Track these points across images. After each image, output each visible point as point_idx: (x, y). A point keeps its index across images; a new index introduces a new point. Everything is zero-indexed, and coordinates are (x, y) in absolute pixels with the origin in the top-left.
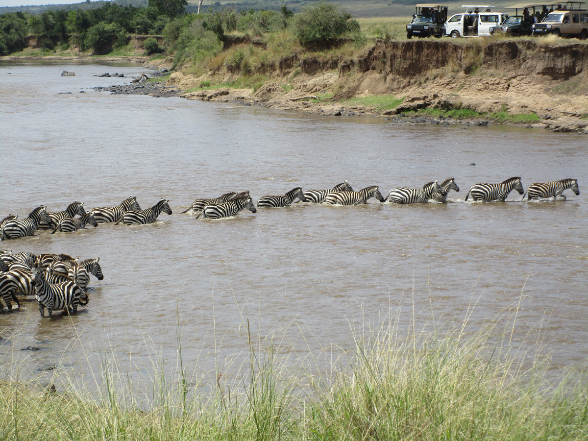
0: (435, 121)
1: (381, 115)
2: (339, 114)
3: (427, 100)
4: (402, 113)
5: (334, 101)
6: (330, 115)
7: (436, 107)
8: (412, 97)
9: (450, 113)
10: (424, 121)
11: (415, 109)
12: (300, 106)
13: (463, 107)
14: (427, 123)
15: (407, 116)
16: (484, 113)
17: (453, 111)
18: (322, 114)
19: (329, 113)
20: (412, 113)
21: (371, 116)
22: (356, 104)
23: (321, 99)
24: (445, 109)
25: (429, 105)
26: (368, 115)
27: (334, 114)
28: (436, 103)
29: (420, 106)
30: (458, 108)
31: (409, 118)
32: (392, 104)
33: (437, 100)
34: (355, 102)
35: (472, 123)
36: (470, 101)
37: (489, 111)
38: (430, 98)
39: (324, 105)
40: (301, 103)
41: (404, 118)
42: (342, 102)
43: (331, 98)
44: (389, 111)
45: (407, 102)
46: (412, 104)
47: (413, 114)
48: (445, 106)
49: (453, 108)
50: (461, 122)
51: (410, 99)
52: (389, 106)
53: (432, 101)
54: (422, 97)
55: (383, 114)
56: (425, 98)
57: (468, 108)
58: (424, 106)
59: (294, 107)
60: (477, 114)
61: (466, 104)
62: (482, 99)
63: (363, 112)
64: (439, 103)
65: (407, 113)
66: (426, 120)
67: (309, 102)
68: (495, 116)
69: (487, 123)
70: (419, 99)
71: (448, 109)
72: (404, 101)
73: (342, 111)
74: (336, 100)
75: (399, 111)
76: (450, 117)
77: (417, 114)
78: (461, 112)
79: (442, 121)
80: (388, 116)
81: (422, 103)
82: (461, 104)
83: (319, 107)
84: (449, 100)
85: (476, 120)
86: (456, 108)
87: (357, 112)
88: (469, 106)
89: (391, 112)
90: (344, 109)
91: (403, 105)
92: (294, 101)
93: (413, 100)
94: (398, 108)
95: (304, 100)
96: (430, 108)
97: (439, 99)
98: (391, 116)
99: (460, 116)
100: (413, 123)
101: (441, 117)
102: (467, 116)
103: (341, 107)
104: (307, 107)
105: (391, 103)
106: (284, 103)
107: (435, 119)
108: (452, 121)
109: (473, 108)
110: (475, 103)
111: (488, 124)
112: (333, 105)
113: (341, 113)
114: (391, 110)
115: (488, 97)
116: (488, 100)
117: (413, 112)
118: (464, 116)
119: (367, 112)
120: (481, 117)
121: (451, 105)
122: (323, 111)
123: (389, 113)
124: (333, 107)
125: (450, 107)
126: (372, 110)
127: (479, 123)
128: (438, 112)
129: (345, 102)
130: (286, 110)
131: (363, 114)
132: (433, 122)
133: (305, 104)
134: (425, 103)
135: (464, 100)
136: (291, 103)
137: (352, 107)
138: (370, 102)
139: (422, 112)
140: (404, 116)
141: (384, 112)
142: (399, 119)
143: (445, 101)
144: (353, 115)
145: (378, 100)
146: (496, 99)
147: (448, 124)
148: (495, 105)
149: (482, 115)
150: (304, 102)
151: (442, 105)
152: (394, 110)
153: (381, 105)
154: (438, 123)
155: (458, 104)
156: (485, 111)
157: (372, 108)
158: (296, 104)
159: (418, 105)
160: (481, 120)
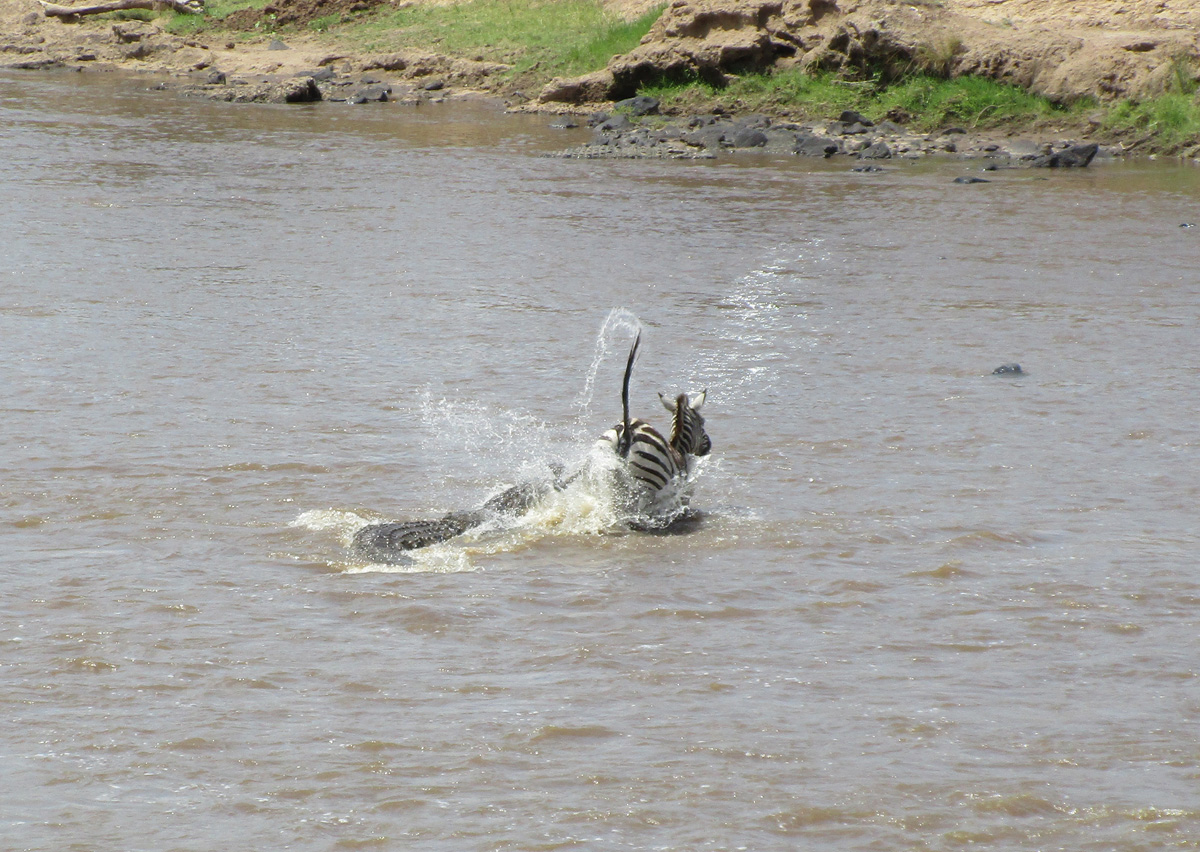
0: (815, 141)
1: (533, 105)
2: (308, 95)
3: (775, 24)
4: (642, 94)
5: (282, 22)
6: (262, 97)
7: (824, 66)
8: (698, 10)
9: (895, 97)
10: (759, 140)
11: (713, 73)
12: (104, 49)
13: (965, 65)
14: (771, 149)
15: (672, 113)
16: (1075, 99)
17: (913, 88)
18: (218, 91)
19: (253, 89)
20: (693, 94)
22: (403, 42)
23: (215, 14)
24: (869, 76)
25: (788, 52)
26: (465, 100)
27: (280, 92)
28: (825, 43)
29: (737, 60)
30: (942, 74)
31: (680, 124)
32: (594, 47)
33: (828, 29)
34: (395, 32)
35: (1015, 153)
36: (1004, 39)
37: (1106, 89)
38: (789, 17)
39: (231, 47)
40: (108, 31)
41: (655, 120)
42: (324, 28)
43: (269, 11)
44: (573, 81)
45: (671, 34)
46: (696, 47)
47: (700, 99)
48: (872, 61)
49: (912, 74)
50: (951, 149)
51: (688, 20)
52: (576, 56)
53: (804, 34)
54: (748, 12)
55: (545, 100)
56: (763, 16)
57: (994, 71)
58: (760, 60)
59: (70, 53)
60: (1041, 107)
61: (981, 49)
62: (1070, 25)
63: (438, 87)
64: (840, 43)
65: (669, 96)
66: (770, 134)
67: (149, 29)
68: (1134, 117)
69: (1091, 153)
70: (731, 21)
71: (889, 79)
72: (656, 28)
73: (327, 77)
74: (293, 19)
75: (625, 85)
76: (897, 118)
77: (721, 100)
78: (952, 93)
79: (854, 141)
80: (571, 108)
81: (747, 44)
82: (958, 48)
83: (204, 56)
84: (893, 29)
85: (1036, 139)
86: (929, 72)
87: (402, 85)
88: (1000, 63)
89: (585, 85)
90: (338, 67)
91: (649, 50)
92: (68, 18)
93: (703, 24)
94: (620, 65)
95: (123, 18)
96: (792, 69)
97: (842, 21)
98: (585, 109)
99: (950, 114)
100: (701, 146)
101: (848, 118)
102: (987, 114)
103: (322, 55)
104: (140, 54)
105: (583, 42)
106: (17, 31)
107: (819, 131)
108: (904, 141)
109: (1019, 72)
110: (1029, 47)
111: (1097, 160)
112: (279, 46)
113: (320, 87)
114: (583, 78)
115: (1098, 17)
116: (1096, 32)
117: (704, 90)
118: (969, 112)
119: (457, 84)
120: (1058, 124)
121: (903, 54)
122: (221, 78)
123: (575, 95)
124: (277, 56)
125: (898, 66)
126: (485, 73)
127: (1048, 151)
128: (834, 93)
129: (343, 31)
130: (25, 67)
131: (436, 96)
132: (804, 144)
133: (130, 39)
134: (765, 41)
135: (971, 29)
136: (53, 29)
137: (379, 58)
138: (475, 31)
139: (746, 90)
140: (653, 111)
141: (550, 87)
142: (627, 123)
143: (873, 36)
144: (384, 99)
145: (521, 25)
146: (1144, 26)
147: (887, 155)
148: (1133, 57)
149: (1065, 109)
150: (123, 25)
151: (856, 56)
152: (603, 75)
153: (531, 51)
154: (831, 151)
155: (941, 50)
156: (1080, 88)
157: (487, 65)
158: (82, 39)
159: (726, 51)
160: (1061, 139)
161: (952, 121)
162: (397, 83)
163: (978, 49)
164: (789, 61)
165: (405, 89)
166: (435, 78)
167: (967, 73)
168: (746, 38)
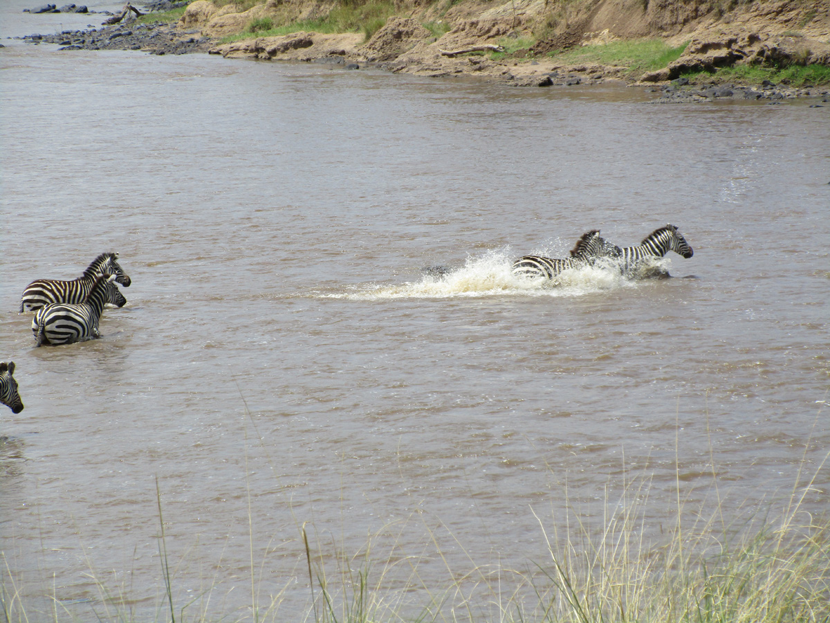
0: (752, 93)
1: (638, 83)
2: (547, 83)
3: (735, 47)
4: (682, 77)
5: (536, 54)
6: (529, 85)
7: (755, 62)
8: (703, 42)
9: (784, 74)
10: (730, 94)
11: (710, 67)
12: (465, 68)
13: (812, 60)
14: (735, 97)
15: (694, 84)
17: (792, 70)
18: (511, 83)
19: (525, 81)
20: (703, 76)
21: (616, 85)
22: (584, 60)
23: (509, 52)
24: (773, 66)
25: (740, 58)
26: (610, 82)
27: (536, 82)
28: (755, 54)
29: (720, 62)
30: (803, 63)
31: (698, 88)
32: (661, 59)
33: (756, 48)
34: (581, 56)
38: (740, 43)
39: (516, 65)
40: (467, 60)
41: (687, 87)
42: (553, 55)
43: (531, 50)
44: (654, 73)
45: (692, 53)
46: (703, 57)
47: (705, 78)
48: (774, 60)
49: (791, 65)
50: (808, 94)
51: (699, 46)
52: (654, 63)
53: (747, 50)
54: (724, 42)
55: (643, 81)
56: (730, 43)
57: (824, 62)
58: (729, 61)
59: (451, 70)
61: (818, 53)
63: (600, 77)
64: (761, 53)
65: (693, 77)
66: (734, 91)
67: (483, 59)
70: (717, 46)
71: (781, 67)
72: (686, 51)
73: (555, 75)
74: (540, 52)
75: (675, 74)
76: (785, 82)
77: (714, 78)
78: (808, 71)
79: (768, 93)
80: (653, 83)
81: (723, 55)
82: (809, 53)
83: (505, 69)
84: (783, 47)
86: (798, 63)
88: (827, 59)
89: (658, 75)
90: (559, 71)
91: (684, 59)
92: (451, 56)
93: (705, 48)
94: (673, 65)
95: (472, 55)
96: (742, 64)
97: (762, 44)
98: (659, 84)
99: (807, 80)
100: (706, 97)
101: (765, 84)
102: (822, 79)
103: (553, 67)
104: (480, 69)
105: (658, 57)
106: (430, 62)
107: (754, 89)
108: (789, 91)
112: (535, 63)
113: (552, 79)
114: (657, 72)
117: (707, 74)
118: (815, 79)
119: (607, 76)
121: (787, 56)
122: (512, 78)
123: (655, 78)
124: (535, 68)
125: (785, 61)
126: (618, 71)
128: (760, 73)
129: (561, 57)
130: (434, 76)
131: (599, 81)
132: (748, 94)
133: (475, 63)
134: (730, 54)
135: (814, 45)
136: (445, 61)
137: (575, 66)
138: (613, 54)
139: (724, 73)
140: (686, 83)
141: (644, 76)
142: (676, 89)
143: (774, 50)
144: (578, 83)
145: (632, 51)
147: (782, 97)
150: (473, 57)
151: (768, 58)
152: (665, 70)
153: (636, 62)
154: (759, 97)
155: (802, 54)
157: (619, 68)
158: (456, 64)
159: (715, 58)
161: (807, 83)
162: (584, 77)
163: (817, 54)
164: (741, 61)
165: (586, 79)
166: (598, 74)
167: (813, 63)
168: (723, 52)
